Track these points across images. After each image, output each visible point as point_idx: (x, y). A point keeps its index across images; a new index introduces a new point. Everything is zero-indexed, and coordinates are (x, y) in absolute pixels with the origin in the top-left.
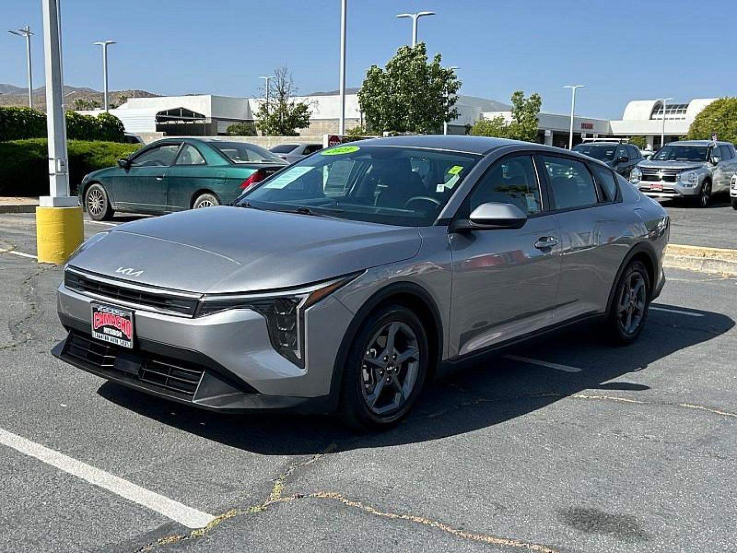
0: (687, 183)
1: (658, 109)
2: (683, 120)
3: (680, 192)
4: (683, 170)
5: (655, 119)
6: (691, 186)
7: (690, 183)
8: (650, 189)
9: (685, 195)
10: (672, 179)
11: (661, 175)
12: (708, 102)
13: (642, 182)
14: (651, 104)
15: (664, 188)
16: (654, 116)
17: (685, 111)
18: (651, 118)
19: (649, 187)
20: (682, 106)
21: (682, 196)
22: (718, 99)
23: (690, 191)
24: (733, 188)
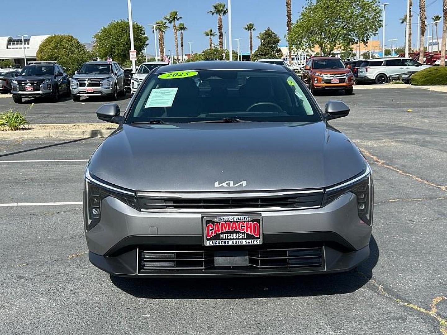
0: (107, 86)
1: (11, 42)
2: (28, 49)
3: (104, 92)
4: (103, 79)
5: (10, 49)
6: (109, 88)
7: (108, 87)
8: (85, 92)
9: (107, 94)
10: (98, 85)
11: (86, 83)
12: (45, 37)
13: (79, 88)
14: (6, 39)
15: (94, 90)
16: (9, 47)
17: (28, 44)
18: (8, 48)
19: (85, 91)
20: (25, 40)
21: (105, 95)
22: (50, 36)
23: (109, 91)
24: (133, 88)
